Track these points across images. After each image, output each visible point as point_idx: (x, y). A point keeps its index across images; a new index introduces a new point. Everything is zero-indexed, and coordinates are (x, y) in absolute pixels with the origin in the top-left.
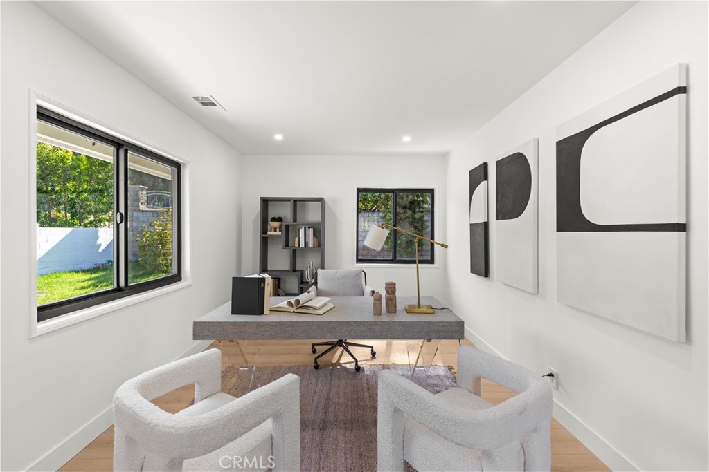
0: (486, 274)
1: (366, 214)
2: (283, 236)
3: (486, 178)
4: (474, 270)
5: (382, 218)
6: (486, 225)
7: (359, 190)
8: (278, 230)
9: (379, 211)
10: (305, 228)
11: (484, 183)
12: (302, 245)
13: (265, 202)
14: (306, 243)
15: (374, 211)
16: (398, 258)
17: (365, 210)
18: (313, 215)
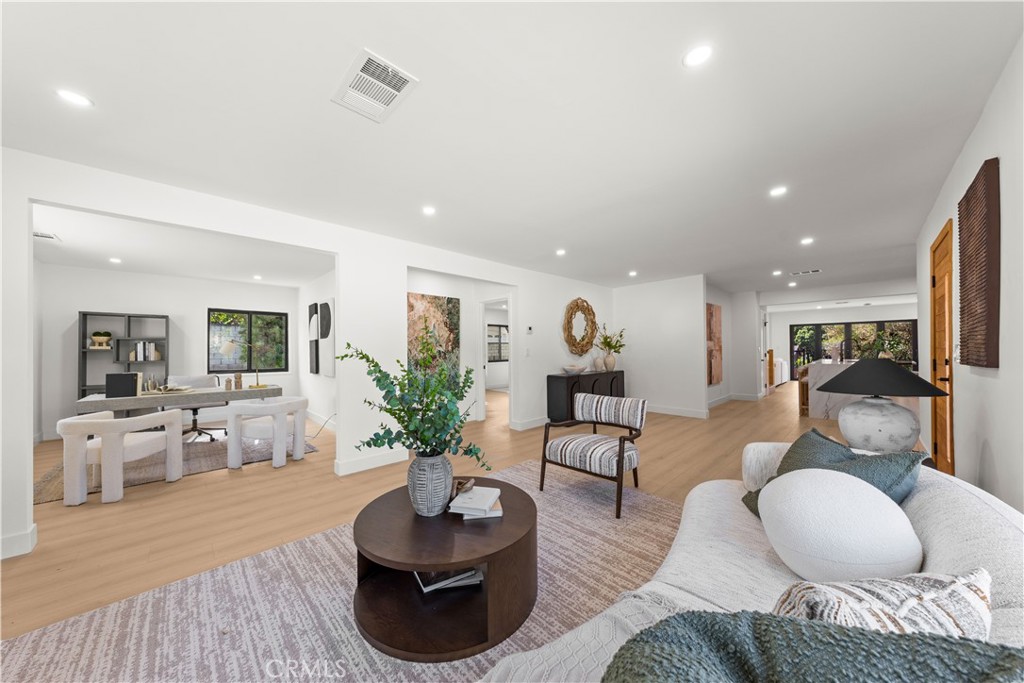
0: (317, 372)
1: (218, 328)
2: (114, 350)
3: (316, 313)
4: (311, 372)
5: (240, 333)
6: (317, 341)
7: (210, 311)
8: (104, 344)
9: (236, 325)
10: (144, 344)
11: (315, 316)
12: (140, 358)
13: (84, 316)
14: (145, 357)
15: (229, 324)
16: (253, 368)
17: (216, 323)
18: (154, 330)
